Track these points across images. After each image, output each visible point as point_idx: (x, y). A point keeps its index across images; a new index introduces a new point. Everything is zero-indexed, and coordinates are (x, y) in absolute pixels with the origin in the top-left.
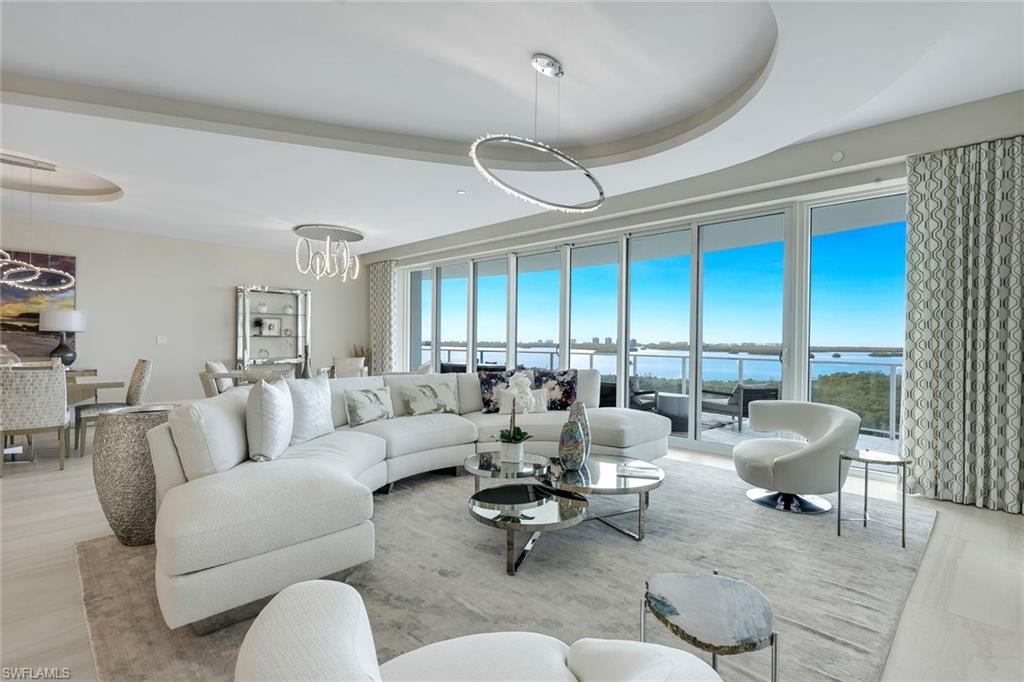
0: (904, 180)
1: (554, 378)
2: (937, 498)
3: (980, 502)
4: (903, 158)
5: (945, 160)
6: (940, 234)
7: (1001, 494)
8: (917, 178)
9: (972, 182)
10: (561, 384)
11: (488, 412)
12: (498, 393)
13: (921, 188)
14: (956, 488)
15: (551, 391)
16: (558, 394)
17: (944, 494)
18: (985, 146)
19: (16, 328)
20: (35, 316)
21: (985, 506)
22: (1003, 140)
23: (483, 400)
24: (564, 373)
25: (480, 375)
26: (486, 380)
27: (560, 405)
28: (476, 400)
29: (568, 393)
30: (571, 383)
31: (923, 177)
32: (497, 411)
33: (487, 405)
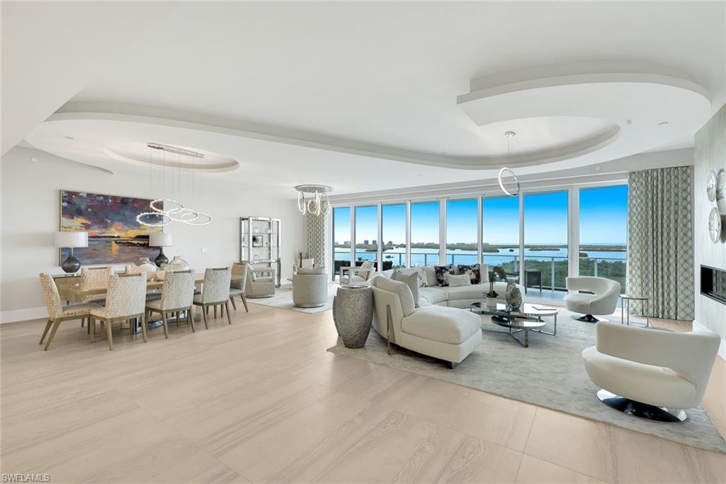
0: (626, 180)
1: (470, 269)
2: (643, 316)
3: (660, 316)
4: (627, 171)
5: (644, 174)
6: (642, 213)
7: (668, 312)
8: (633, 180)
9: (655, 184)
10: (474, 271)
11: (442, 286)
12: (447, 277)
13: (634, 185)
14: (651, 311)
15: (468, 276)
16: (474, 276)
17: (645, 314)
18: (660, 170)
19: (134, 245)
20: (147, 237)
21: (663, 318)
22: (667, 168)
23: (438, 280)
24: (475, 266)
25: (435, 268)
26: (440, 271)
27: (476, 281)
28: (433, 280)
29: (478, 276)
30: (478, 271)
31: (634, 180)
32: (447, 285)
33: (441, 283)
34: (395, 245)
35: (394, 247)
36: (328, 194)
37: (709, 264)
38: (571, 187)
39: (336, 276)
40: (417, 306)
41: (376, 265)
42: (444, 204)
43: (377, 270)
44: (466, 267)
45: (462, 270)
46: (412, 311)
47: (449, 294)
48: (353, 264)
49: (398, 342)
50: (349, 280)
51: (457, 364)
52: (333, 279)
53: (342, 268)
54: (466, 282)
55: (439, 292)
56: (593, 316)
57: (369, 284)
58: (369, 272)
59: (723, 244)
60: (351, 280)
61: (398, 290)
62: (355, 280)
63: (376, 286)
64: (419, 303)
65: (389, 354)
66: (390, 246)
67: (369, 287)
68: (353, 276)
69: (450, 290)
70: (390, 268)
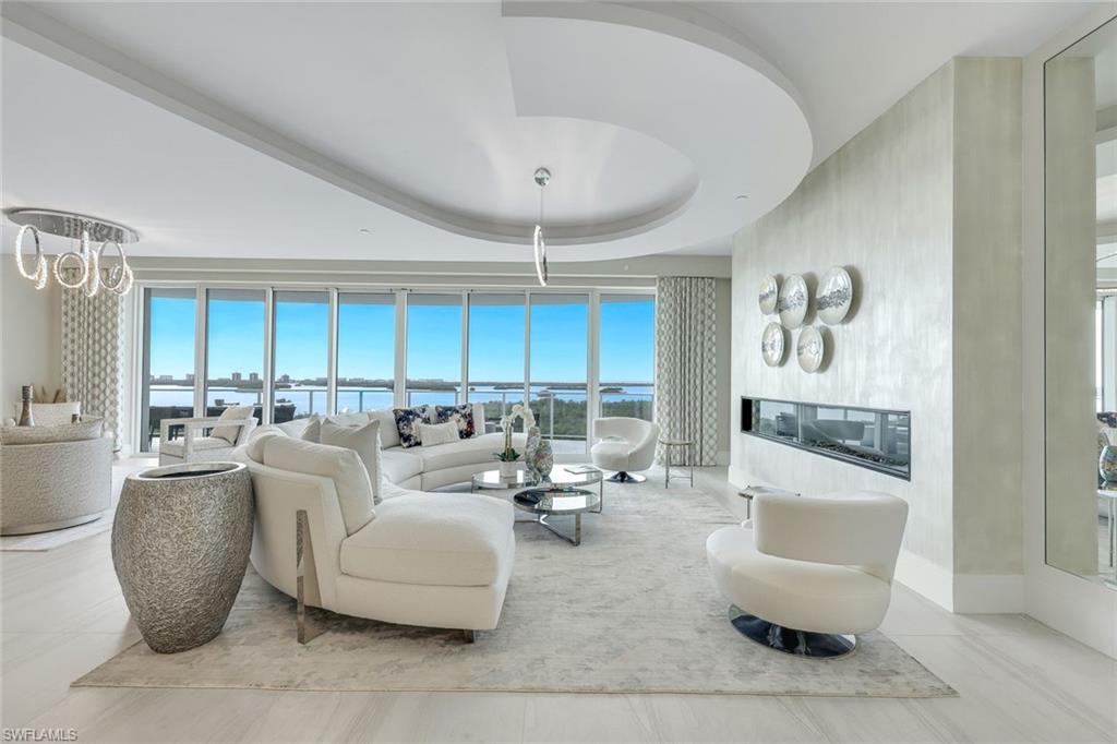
0: (655, 288)
1: (458, 412)
4: (655, 277)
5: (673, 283)
6: (670, 332)
7: (694, 458)
8: (661, 289)
9: (683, 296)
10: (464, 416)
11: (410, 446)
12: (418, 428)
13: (663, 295)
14: (678, 458)
15: (455, 424)
16: (463, 425)
23: (401, 435)
24: (464, 407)
25: (396, 412)
26: (404, 417)
27: (467, 434)
28: (392, 436)
29: (470, 424)
30: (470, 415)
31: (663, 289)
32: (419, 444)
33: (406, 440)
34: (294, 381)
35: (293, 385)
36: (127, 249)
37: (750, 395)
38: (592, 291)
39: (154, 439)
40: (377, 501)
41: (258, 413)
42: (402, 297)
43: (260, 423)
44: (450, 409)
45: (443, 414)
46: (369, 516)
47: (424, 461)
48: (199, 413)
49: (328, 601)
50: (184, 449)
51: (489, 633)
52: (145, 448)
53: (166, 423)
54: (452, 436)
55: (405, 458)
56: (628, 473)
57: (239, 459)
58: (240, 427)
59: (781, 369)
60: (190, 449)
61: (331, 469)
62: (202, 448)
63: (262, 463)
64: (381, 494)
65: (301, 640)
66: (285, 383)
67: (242, 466)
68: (197, 437)
69: (428, 453)
70: (291, 419)
